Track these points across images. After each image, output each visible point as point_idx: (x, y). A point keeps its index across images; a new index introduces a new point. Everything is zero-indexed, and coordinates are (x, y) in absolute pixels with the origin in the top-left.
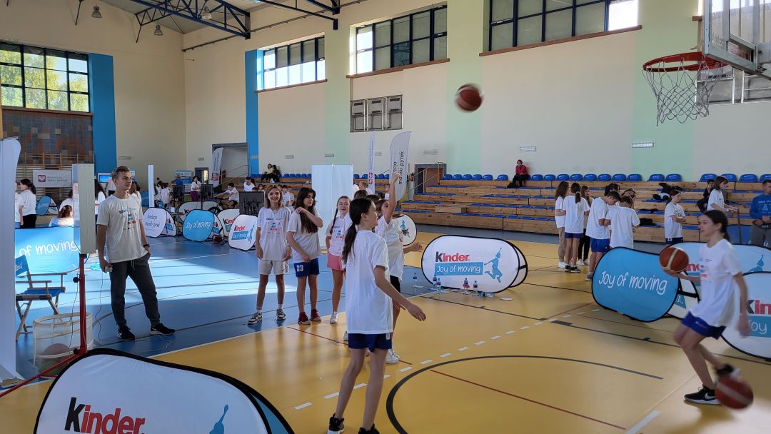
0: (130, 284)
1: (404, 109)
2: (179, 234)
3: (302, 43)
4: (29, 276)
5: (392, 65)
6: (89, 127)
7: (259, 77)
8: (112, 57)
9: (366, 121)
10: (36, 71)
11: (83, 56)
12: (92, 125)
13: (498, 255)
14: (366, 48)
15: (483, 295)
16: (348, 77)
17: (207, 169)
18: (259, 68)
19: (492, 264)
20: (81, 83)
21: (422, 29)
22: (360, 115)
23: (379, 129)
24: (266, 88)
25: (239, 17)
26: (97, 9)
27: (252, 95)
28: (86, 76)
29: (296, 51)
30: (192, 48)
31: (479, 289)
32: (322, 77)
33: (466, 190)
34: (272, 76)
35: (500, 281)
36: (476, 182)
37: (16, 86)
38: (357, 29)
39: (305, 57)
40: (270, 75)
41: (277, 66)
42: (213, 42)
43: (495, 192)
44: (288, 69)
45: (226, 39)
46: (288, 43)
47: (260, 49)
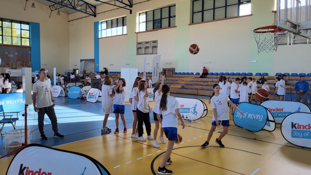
0: (46, 116)
1: (158, 46)
2: (66, 96)
3: (117, 19)
4: (4, 113)
5: (154, 28)
6: (30, 52)
7: (100, 33)
8: (39, 24)
9: (143, 51)
10: (8, 29)
11: (28, 23)
12: (30, 51)
13: (196, 105)
14: (143, 21)
15: (190, 121)
16: (136, 33)
17: (78, 69)
18: (100, 29)
19: (193, 108)
20: (26, 34)
21: (165, 14)
22: (141, 48)
23: (148, 54)
24: (102, 37)
25: (92, 8)
26: (33, 4)
27: (97, 39)
28: (29, 31)
29: (115, 22)
30: (72, 20)
31: (188, 119)
32: (125, 33)
33: (183, 79)
35: (196, 116)
36: (187, 76)
38: (140, 14)
39: (118, 25)
40: (104, 32)
41: (107, 28)
42: (81, 18)
43: (195, 80)
44: (112, 29)
45: (86, 17)
46: (112, 19)
47: (100, 21)
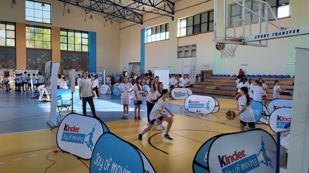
1: (197, 50)
2: (112, 94)
3: (161, 25)
4: (62, 101)
5: (193, 33)
6: (88, 57)
7: (145, 38)
8: (96, 32)
9: (183, 54)
10: (72, 38)
11: (87, 32)
12: (89, 56)
13: (209, 101)
14: (184, 27)
15: (202, 115)
16: (177, 38)
18: (146, 35)
19: (207, 104)
20: (86, 42)
21: (205, 19)
22: (181, 52)
23: (188, 57)
24: (148, 42)
25: (139, 17)
26: (91, 16)
27: (143, 44)
28: (87, 39)
29: (159, 28)
30: (123, 28)
31: (201, 113)
32: (167, 38)
33: (219, 80)
34: (150, 38)
35: (209, 110)
36: (224, 78)
37: (65, 43)
38: (181, 20)
41: (152, 34)
42: (130, 26)
43: (230, 81)
44: (156, 35)
45: (135, 25)
46: (156, 26)
47: (146, 28)
